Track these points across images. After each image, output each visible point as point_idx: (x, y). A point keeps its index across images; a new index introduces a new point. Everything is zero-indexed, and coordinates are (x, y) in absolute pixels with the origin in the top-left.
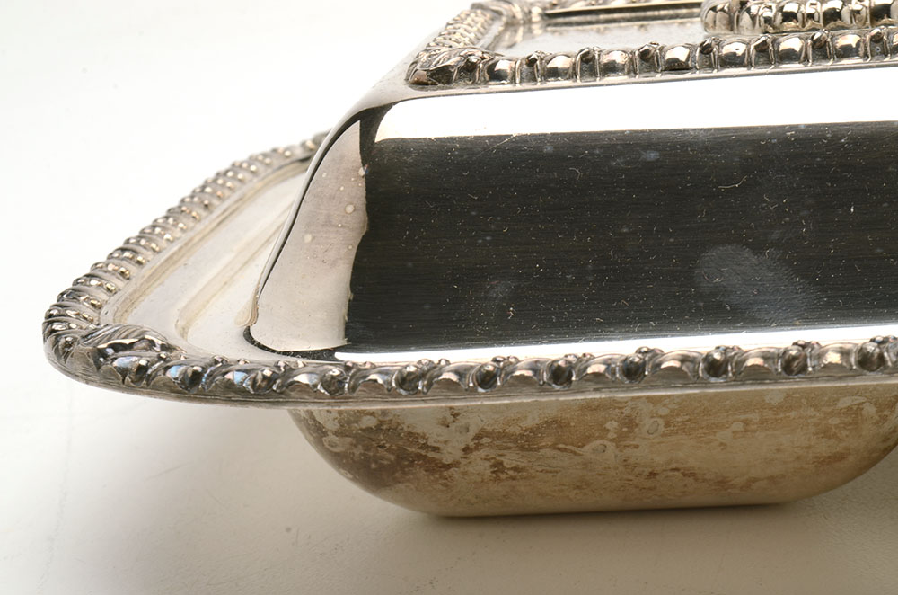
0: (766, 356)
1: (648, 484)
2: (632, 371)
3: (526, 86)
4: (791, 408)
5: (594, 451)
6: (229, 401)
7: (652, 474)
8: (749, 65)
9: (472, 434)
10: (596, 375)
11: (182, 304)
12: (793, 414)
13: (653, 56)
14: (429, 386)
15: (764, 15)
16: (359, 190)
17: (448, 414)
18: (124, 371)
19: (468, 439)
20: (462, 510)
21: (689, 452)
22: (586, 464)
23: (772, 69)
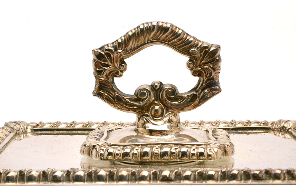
8: (84, 181)
13: (47, 175)
15: (101, 153)
23: (93, 183)
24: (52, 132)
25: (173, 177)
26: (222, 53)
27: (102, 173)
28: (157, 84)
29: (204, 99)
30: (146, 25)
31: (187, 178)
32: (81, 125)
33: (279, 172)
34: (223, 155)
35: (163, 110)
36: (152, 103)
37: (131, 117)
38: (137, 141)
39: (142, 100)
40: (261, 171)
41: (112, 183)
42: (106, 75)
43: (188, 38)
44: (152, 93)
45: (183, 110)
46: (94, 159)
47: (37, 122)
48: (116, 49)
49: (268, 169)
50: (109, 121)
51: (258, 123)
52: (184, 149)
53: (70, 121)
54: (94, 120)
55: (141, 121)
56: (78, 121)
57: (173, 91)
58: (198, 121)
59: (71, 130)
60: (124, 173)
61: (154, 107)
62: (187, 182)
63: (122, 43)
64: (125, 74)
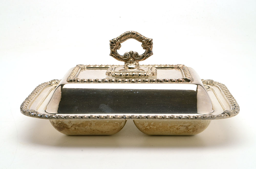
0: (104, 116)
1: (93, 131)
2: (89, 117)
3: (81, 83)
4: (110, 123)
5: (87, 127)
6: (45, 119)
7: (94, 130)
8: (108, 82)
9: (72, 124)
10: (86, 118)
11: (36, 107)
12: (110, 124)
13: (97, 81)
14: (68, 118)
15: (112, 74)
16: (61, 95)
17: (69, 122)
18: (33, 115)
19: (72, 125)
20: (71, 134)
21: (98, 128)
22: (86, 129)
23: (111, 83)
24: (94, 68)
25: (135, 81)
26: (153, 42)
27: (113, 80)
28: (131, 52)
29: (147, 57)
30: (127, 32)
31: (139, 81)
32: (104, 66)
33: (168, 80)
34: (152, 75)
35: (133, 61)
36: (129, 58)
37: (123, 63)
38: (124, 71)
39: (126, 57)
40: (162, 80)
41: (116, 83)
42: (114, 49)
43: (142, 36)
44: (130, 55)
45: (140, 61)
46: (110, 76)
47: (88, 65)
48: (117, 40)
49: (164, 79)
50: (115, 64)
51: (170, 65)
52: (140, 73)
53: (100, 65)
54: (109, 64)
55: (126, 64)
56: (103, 65)
57: (137, 54)
58: (148, 65)
59: (101, 68)
60: (120, 80)
61: (130, 60)
62: (139, 83)
63: (119, 38)
64: (120, 48)
